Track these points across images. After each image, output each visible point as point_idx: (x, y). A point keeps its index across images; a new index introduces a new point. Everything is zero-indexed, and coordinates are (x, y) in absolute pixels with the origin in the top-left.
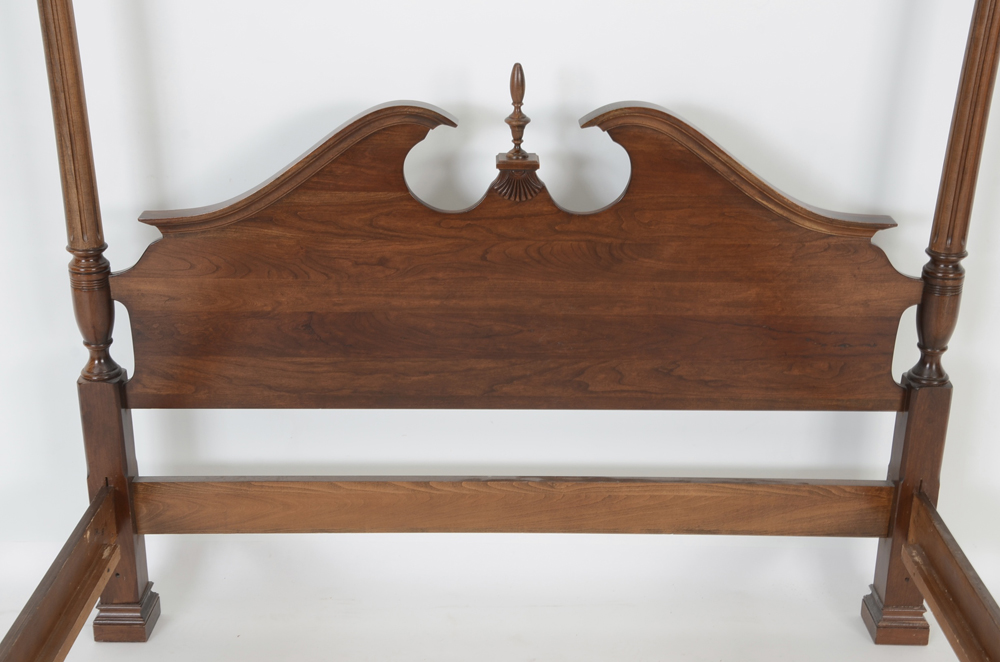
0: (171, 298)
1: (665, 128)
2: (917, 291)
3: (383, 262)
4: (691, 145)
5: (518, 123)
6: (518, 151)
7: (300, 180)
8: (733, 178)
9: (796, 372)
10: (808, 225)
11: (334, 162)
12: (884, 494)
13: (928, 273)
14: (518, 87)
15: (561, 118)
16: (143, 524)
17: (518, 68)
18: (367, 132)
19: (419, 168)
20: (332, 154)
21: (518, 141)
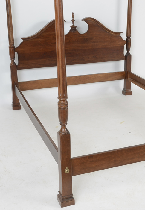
2: (126, 42)
6: (73, 25)
9: (112, 55)
10: (112, 33)
11: (48, 28)
13: (127, 39)
14: (73, 16)
17: (73, 13)
20: (48, 27)
21: (73, 23)
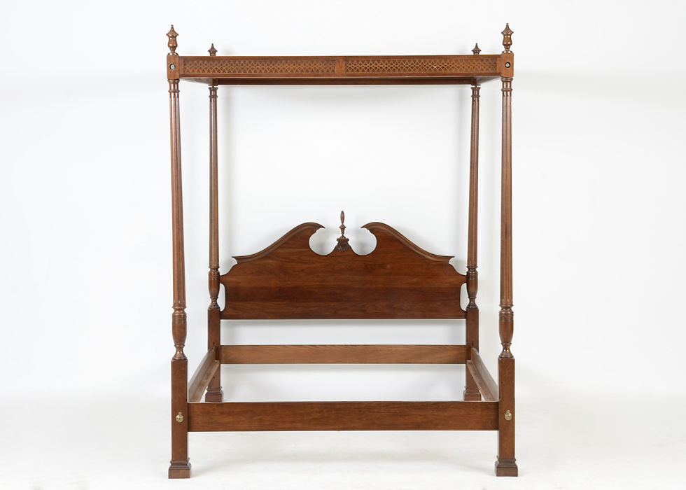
0: (238, 283)
1: (385, 229)
2: (465, 279)
3: (303, 270)
4: (393, 234)
5: (343, 228)
6: (343, 236)
7: (279, 245)
8: (406, 244)
9: (431, 306)
10: (429, 258)
11: (289, 240)
12: (463, 348)
13: (468, 273)
14: (343, 219)
15: (357, 232)
16: (223, 361)
17: (343, 212)
18: (299, 230)
19: (314, 241)
20: (289, 237)
21: (343, 233)
